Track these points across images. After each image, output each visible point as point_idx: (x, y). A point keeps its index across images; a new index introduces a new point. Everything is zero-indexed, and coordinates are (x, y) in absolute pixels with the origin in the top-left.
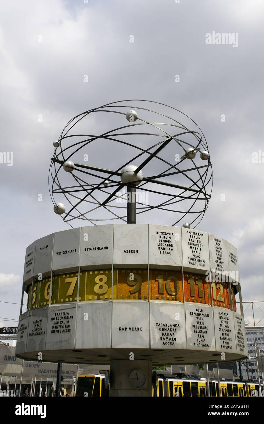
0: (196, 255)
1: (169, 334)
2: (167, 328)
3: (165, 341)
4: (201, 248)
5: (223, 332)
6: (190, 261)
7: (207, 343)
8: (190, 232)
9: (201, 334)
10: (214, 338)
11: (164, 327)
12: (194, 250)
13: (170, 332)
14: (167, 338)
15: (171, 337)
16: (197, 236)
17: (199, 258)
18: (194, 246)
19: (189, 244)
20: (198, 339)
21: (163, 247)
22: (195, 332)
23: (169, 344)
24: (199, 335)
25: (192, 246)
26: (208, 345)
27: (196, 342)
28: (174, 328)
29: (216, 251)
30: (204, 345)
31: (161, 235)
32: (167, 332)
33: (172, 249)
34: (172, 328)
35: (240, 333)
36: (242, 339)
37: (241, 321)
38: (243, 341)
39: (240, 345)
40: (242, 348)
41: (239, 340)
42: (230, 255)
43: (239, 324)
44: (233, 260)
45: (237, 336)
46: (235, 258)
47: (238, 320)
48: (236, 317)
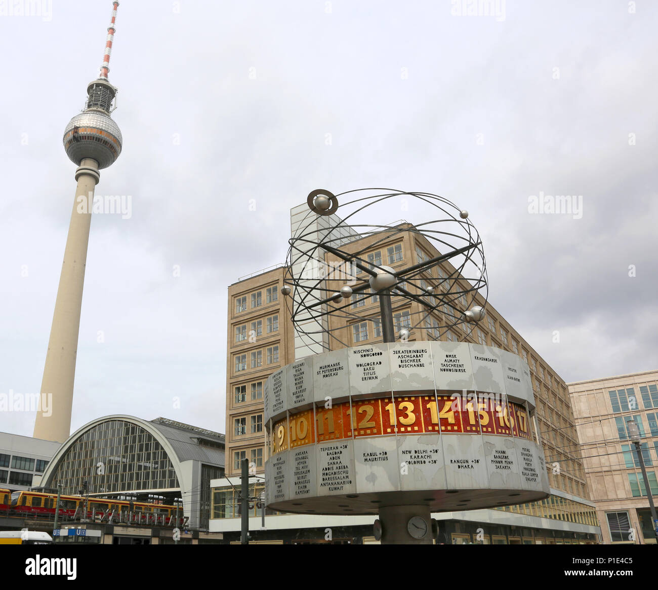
0: (278, 399)
4: (281, 388)
5: (299, 476)
6: (274, 408)
7: (283, 493)
12: (276, 395)
18: (277, 390)
25: (275, 391)
29: (296, 380)
35: (335, 467)
36: (342, 473)
37: (342, 450)
38: (345, 475)
39: (329, 484)
40: (339, 486)
41: (330, 477)
42: (321, 370)
43: (334, 456)
44: (330, 373)
45: (324, 474)
46: (336, 367)
47: (331, 451)
48: (323, 449)
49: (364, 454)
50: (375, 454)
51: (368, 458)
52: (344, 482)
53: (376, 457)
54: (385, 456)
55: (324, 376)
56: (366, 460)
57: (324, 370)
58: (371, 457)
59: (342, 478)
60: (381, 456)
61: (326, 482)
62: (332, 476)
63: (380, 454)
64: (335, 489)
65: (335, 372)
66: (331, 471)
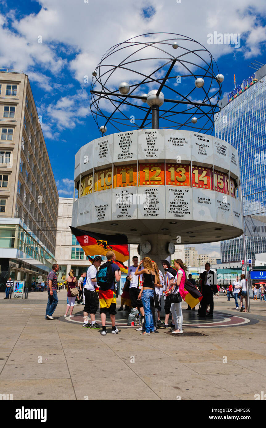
0: (125, 151)
1: (102, 212)
2: (101, 208)
3: (99, 217)
4: (130, 144)
6: (119, 157)
7: (129, 214)
8: (121, 135)
9: (125, 208)
10: (136, 210)
11: (99, 208)
12: (123, 148)
13: (102, 211)
14: (100, 215)
15: (102, 214)
16: (127, 136)
17: (128, 152)
18: (124, 145)
19: (119, 144)
20: (121, 212)
21: (101, 153)
22: (119, 208)
23: (101, 218)
24: (122, 209)
25: (122, 145)
26: (130, 216)
27: (120, 214)
28: (105, 207)
29: (148, 141)
30: (126, 216)
31: (101, 145)
32: (100, 211)
33: (107, 152)
34: (103, 207)
35: (179, 202)
36: (184, 207)
37: (184, 193)
38: (186, 208)
39: (175, 212)
40: (182, 214)
41: (175, 208)
42: (171, 140)
43: (179, 195)
44: (178, 143)
45: (171, 206)
46: (182, 141)
47: (177, 192)
48: (171, 190)
49: (198, 198)
50: (204, 199)
51: (200, 200)
52: (185, 212)
53: (205, 201)
54: (209, 201)
55: (173, 144)
56: (199, 202)
57: (173, 140)
58: (201, 200)
59: (184, 210)
60: (207, 201)
61: (173, 210)
62: (177, 208)
63: (207, 199)
64: (179, 216)
65: (182, 144)
66: (176, 205)
